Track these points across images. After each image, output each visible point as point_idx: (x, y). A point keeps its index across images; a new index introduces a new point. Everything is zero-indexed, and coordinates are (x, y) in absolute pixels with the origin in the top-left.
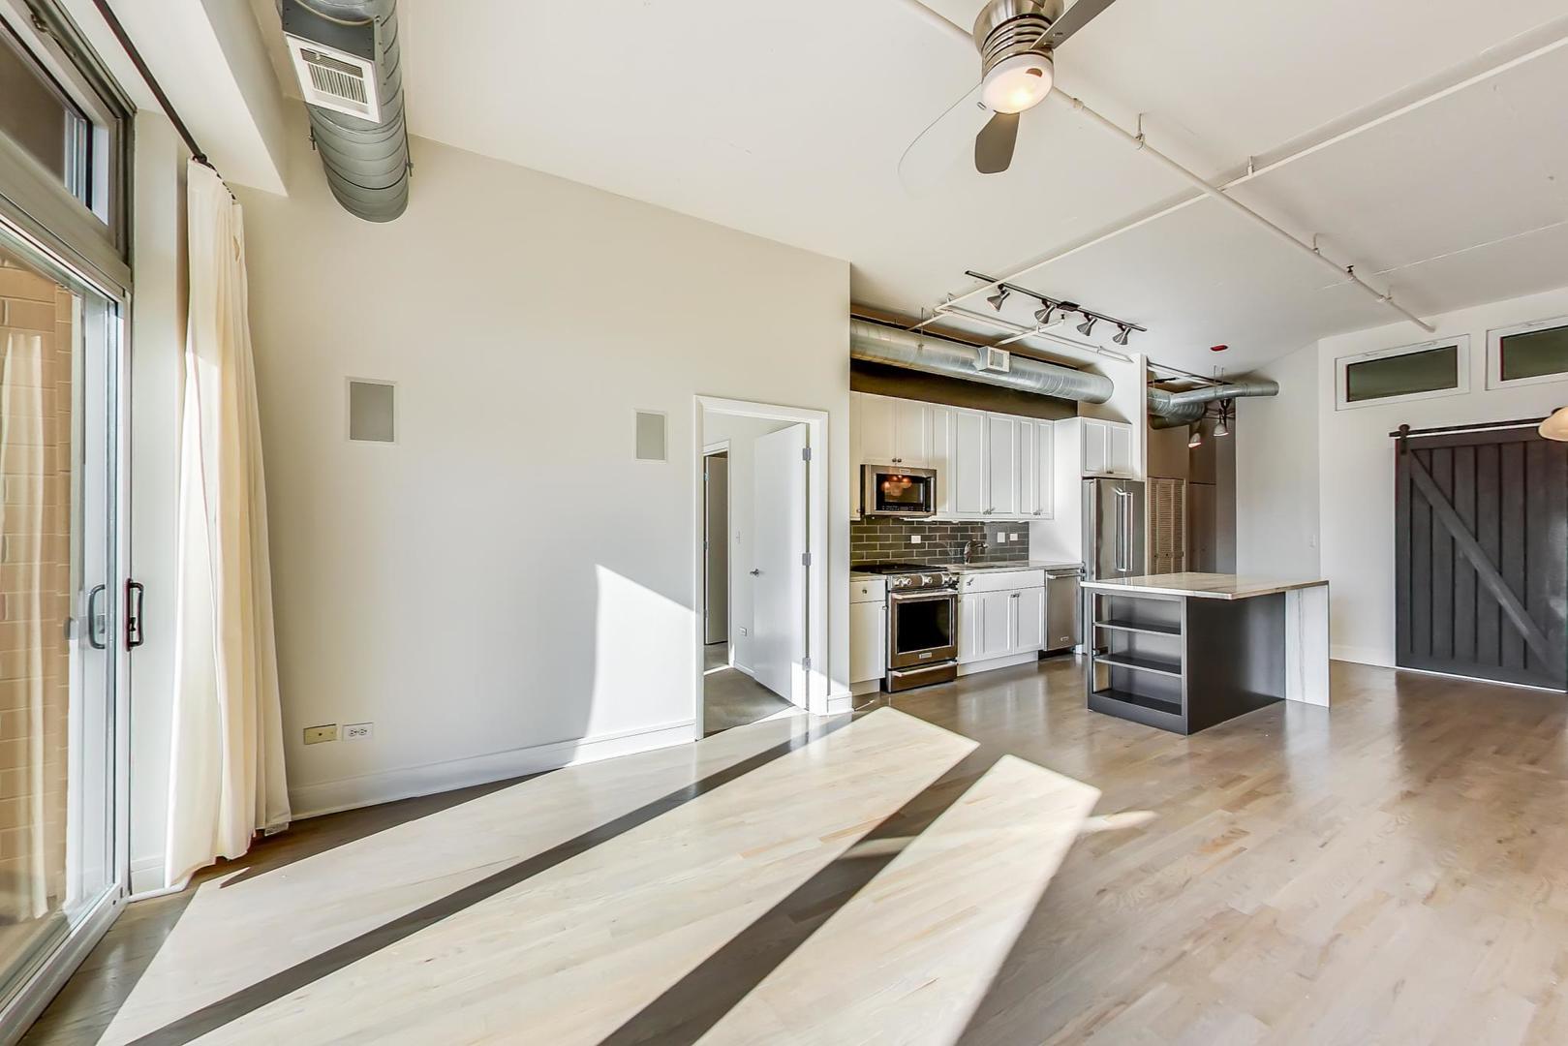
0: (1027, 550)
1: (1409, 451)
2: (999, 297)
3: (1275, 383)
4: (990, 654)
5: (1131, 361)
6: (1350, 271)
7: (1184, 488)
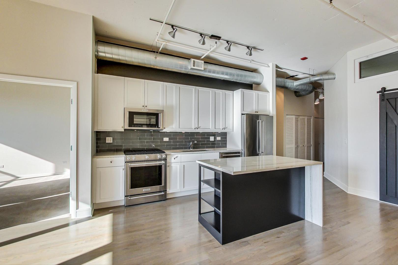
0: (226, 144)
1: (385, 100)
2: (173, 31)
3: (334, 74)
4: (187, 188)
5: (269, 67)
7: (312, 120)
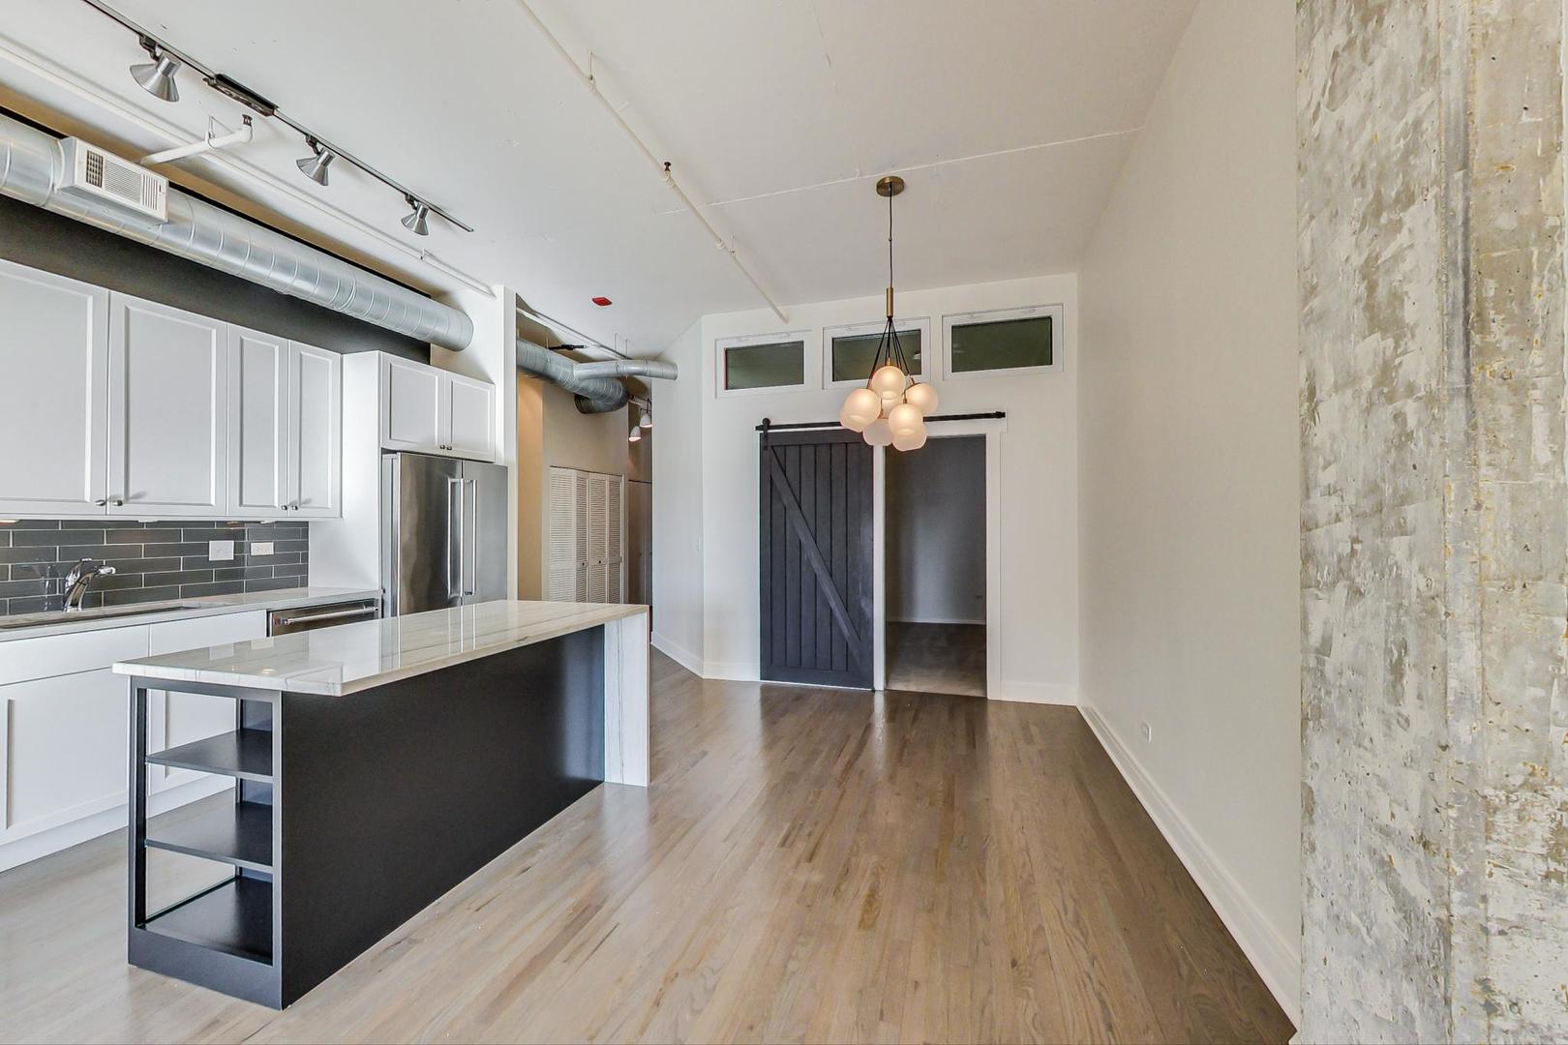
1: (770, 448)
3: (674, 366)
5: (494, 295)
6: (667, 169)
7: (622, 485)
